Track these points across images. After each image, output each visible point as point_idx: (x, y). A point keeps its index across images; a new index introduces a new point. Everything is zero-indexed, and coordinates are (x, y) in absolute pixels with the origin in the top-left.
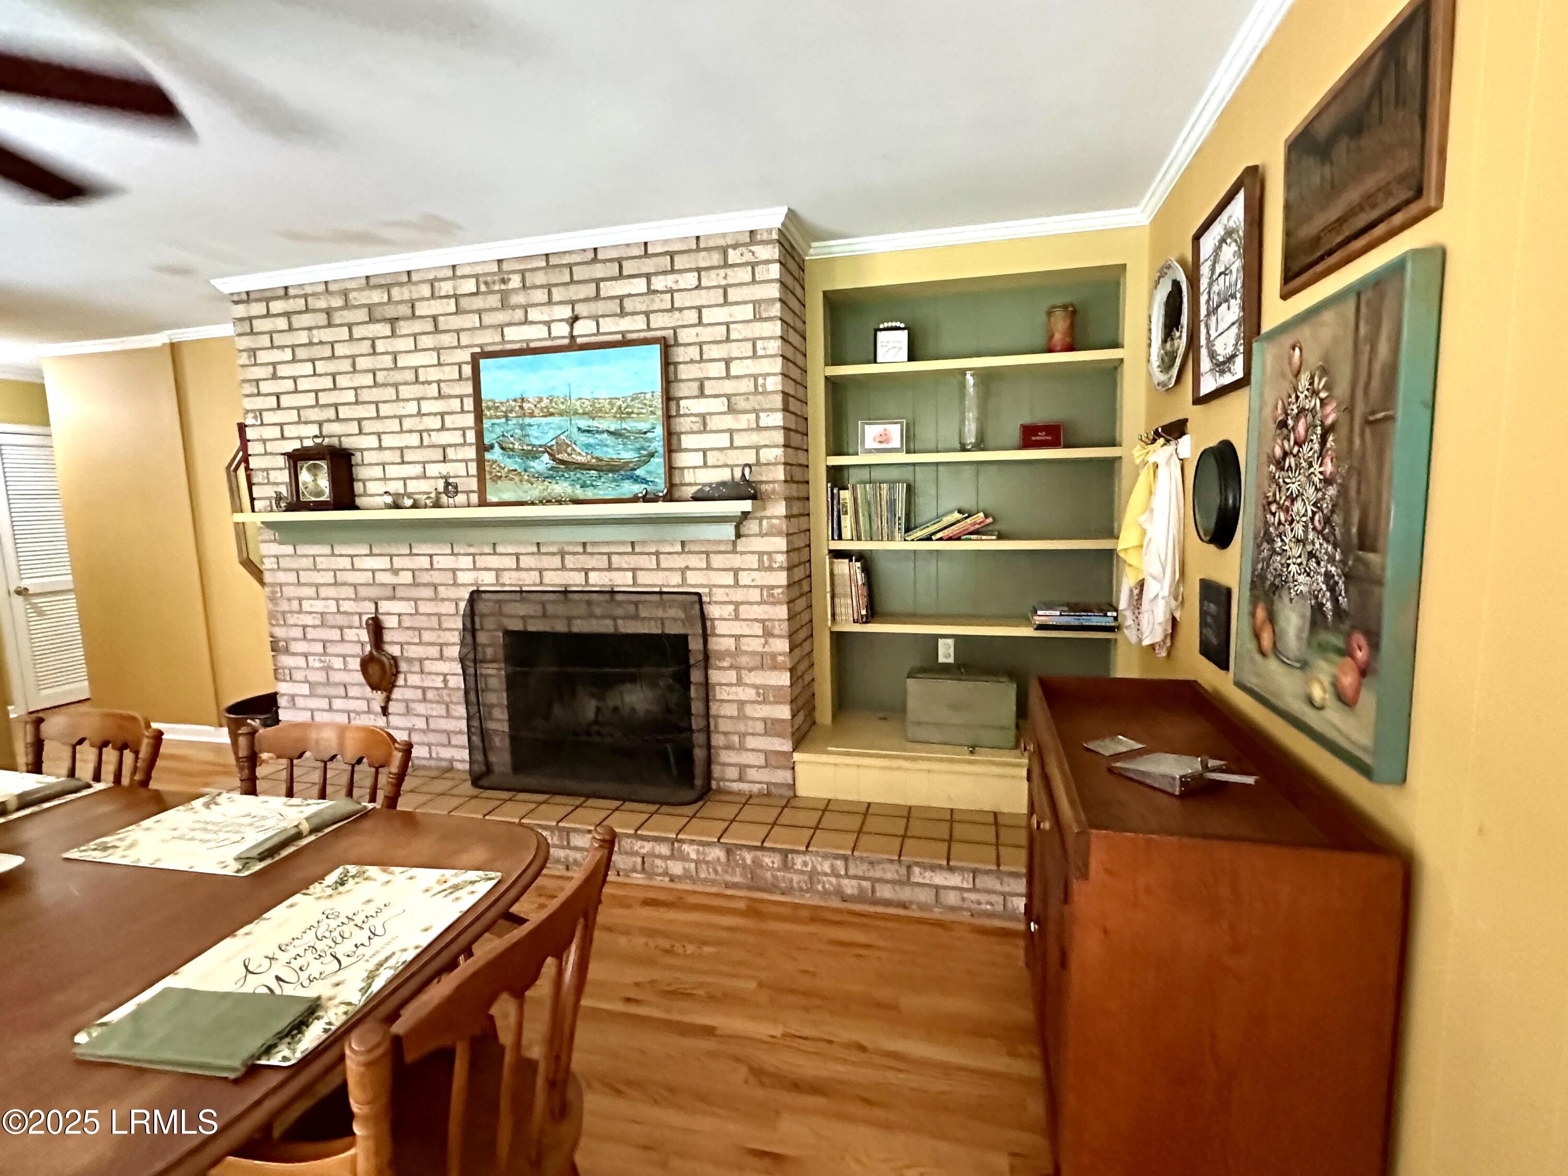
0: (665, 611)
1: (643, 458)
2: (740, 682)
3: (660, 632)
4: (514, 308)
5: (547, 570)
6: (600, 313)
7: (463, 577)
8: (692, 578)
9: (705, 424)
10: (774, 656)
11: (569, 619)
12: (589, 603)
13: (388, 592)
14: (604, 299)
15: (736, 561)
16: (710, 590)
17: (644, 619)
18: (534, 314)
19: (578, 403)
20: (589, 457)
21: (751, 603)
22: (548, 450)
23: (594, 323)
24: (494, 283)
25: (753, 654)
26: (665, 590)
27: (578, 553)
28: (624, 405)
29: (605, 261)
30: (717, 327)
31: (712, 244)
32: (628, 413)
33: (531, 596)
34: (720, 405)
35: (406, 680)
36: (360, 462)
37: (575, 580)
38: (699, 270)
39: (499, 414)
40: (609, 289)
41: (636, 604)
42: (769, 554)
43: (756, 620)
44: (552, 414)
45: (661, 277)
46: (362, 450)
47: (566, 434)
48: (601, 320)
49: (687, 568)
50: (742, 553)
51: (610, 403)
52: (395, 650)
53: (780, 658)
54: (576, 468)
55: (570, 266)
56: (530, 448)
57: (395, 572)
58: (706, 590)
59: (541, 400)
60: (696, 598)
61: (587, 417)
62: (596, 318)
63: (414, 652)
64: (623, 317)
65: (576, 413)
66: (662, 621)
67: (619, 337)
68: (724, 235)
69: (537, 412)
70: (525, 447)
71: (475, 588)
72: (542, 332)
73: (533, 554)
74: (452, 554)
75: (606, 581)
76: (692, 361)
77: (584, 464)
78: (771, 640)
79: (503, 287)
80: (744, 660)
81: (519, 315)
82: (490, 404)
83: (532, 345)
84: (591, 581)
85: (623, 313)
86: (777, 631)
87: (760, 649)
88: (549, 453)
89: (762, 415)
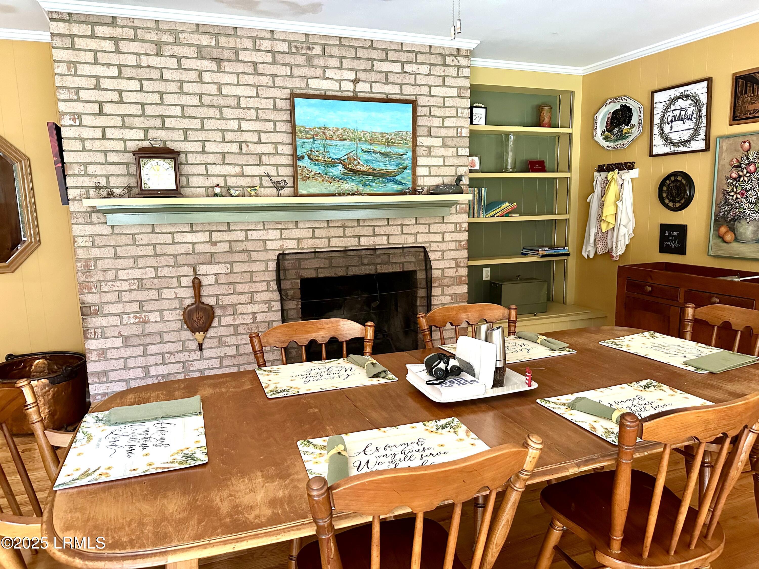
0: (405, 258)
1: (400, 170)
2: (443, 294)
3: (401, 270)
4: (317, 67)
5: (333, 237)
6: (373, 80)
7: (270, 245)
8: (421, 238)
9: (430, 152)
10: (460, 277)
11: (347, 267)
12: (360, 257)
13: (207, 258)
14: (376, 71)
15: (443, 228)
16: (430, 245)
17: (393, 263)
18: (330, 73)
19: (362, 134)
20: (368, 167)
21: (450, 250)
22: (341, 162)
23: (369, 86)
24: (302, 48)
25: (450, 277)
26: (405, 246)
27: (354, 226)
28: (390, 138)
29: (377, 49)
30: (439, 98)
31: (437, 52)
32: (392, 143)
33: (322, 255)
34: (438, 142)
35: (220, 321)
36: (184, 162)
37: (352, 243)
38: (430, 65)
39: (308, 136)
40: (378, 66)
41: (389, 255)
42: (460, 223)
43: (453, 259)
44: (345, 140)
45: (409, 65)
46: (186, 153)
47: (354, 152)
48: (373, 84)
49: (418, 233)
50: (446, 223)
51: (382, 136)
52: (211, 301)
53: (464, 278)
54: (359, 174)
55: (356, 48)
56: (330, 160)
57: (215, 244)
58: (428, 245)
59: (338, 130)
60: (422, 250)
61: (367, 142)
62: (371, 83)
63: (226, 300)
64: (387, 84)
65: (361, 140)
66: (403, 263)
67: (384, 96)
68: (444, 48)
69: (335, 137)
70: (326, 159)
71: (281, 252)
72: (336, 86)
73: (324, 228)
74: (264, 229)
75: (371, 243)
76: (425, 116)
77: (365, 172)
78: (459, 269)
79: (308, 52)
80: (445, 281)
81: (319, 72)
82: (302, 129)
83: (328, 93)
84: (362, 243)
85: (387, 83)
86: (462, 265)
87: (454, 275)
88: (342, 164)
89: (460, 149)
